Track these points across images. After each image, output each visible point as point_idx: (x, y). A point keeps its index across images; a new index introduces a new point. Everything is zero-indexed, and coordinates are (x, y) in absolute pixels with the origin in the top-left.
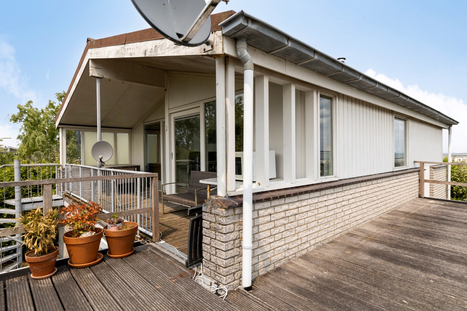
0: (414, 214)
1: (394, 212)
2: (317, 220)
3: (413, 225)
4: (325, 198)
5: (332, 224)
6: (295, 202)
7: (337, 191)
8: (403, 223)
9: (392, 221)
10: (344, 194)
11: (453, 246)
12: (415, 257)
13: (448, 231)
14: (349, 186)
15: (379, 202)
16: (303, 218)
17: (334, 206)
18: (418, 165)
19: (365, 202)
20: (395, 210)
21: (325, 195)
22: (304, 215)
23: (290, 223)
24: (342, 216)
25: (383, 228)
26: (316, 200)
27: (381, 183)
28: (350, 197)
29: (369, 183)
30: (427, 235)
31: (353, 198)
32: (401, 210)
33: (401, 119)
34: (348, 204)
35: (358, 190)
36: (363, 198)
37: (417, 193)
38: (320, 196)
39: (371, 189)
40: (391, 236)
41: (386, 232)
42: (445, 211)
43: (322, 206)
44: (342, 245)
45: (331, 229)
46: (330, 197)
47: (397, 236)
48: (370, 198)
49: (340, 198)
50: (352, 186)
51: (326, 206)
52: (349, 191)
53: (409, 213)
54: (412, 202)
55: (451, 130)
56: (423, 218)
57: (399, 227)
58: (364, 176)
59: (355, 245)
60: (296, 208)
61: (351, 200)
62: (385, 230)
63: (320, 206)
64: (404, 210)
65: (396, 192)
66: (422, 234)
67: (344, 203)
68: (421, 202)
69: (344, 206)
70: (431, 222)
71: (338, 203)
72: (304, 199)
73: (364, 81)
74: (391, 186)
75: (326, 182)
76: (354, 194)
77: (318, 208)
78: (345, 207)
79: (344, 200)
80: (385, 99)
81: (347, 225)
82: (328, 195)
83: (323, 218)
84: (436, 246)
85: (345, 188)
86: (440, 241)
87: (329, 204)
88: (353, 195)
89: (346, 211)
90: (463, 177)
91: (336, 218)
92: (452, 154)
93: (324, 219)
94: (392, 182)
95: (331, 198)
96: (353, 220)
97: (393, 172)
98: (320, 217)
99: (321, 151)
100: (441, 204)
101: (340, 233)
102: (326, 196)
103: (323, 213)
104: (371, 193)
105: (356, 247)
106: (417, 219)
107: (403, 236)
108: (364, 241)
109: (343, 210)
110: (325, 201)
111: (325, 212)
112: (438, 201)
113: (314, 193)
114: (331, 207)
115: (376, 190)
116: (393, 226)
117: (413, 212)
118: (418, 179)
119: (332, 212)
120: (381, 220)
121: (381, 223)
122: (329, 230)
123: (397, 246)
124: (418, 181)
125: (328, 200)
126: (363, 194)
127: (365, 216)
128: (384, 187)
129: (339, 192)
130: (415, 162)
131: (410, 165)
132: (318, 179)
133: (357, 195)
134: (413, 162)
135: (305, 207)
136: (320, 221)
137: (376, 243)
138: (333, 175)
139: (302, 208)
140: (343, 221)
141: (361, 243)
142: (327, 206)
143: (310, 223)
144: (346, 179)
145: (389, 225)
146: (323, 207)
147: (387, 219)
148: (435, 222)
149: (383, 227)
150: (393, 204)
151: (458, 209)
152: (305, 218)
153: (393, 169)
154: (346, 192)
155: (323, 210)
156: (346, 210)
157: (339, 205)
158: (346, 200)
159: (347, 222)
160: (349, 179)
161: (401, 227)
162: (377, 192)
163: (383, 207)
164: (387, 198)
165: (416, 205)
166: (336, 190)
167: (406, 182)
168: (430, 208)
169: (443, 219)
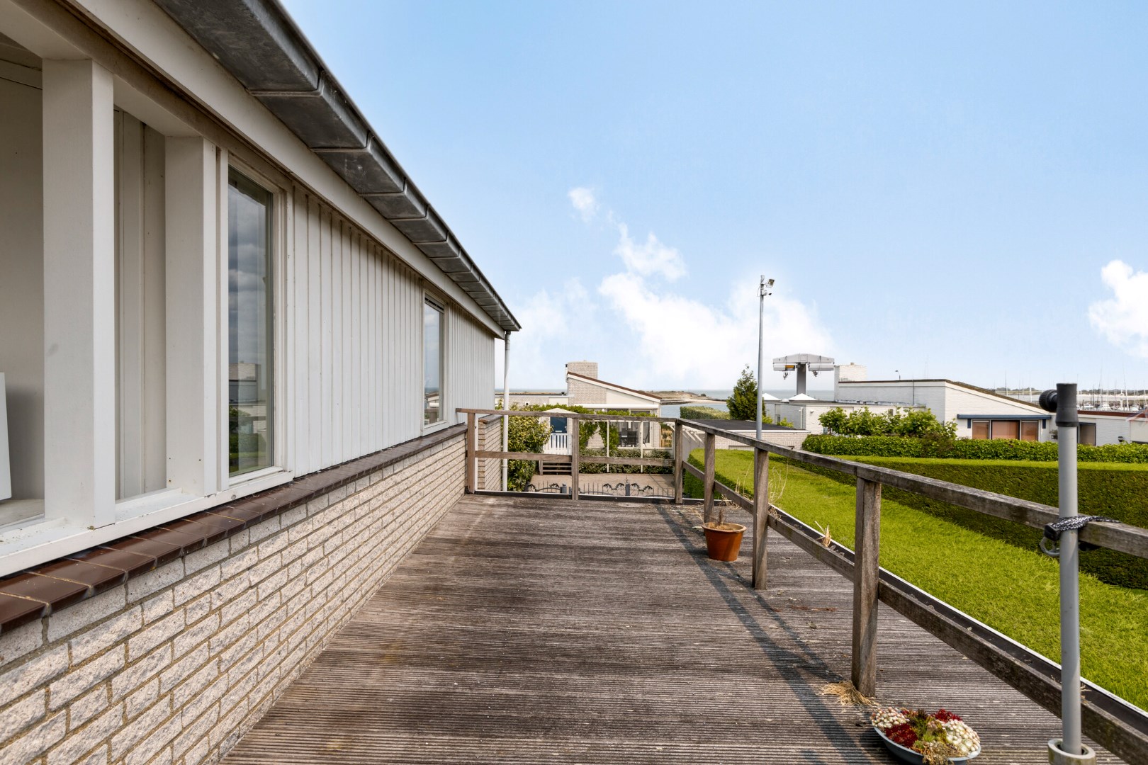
0: (471, 541)
1: (427, 546)
2: (214, 657)
3: (477, 576)
4: (247, 558)
5: (270, 645)
6: (108, 618)
7: (289, 523)
8: (457, 574)
9: (431, 576)
10: (310, 528)
11: (571, 618)
12: (515, 685)
13: (546, 575)
14: (326, 496)
15: (398, 525)
16: (149, 675)
17: (280, 578)
18: (463, 418)
19: (366, 534)
20: (428, 538)
21: (250, 546)
22: (155, 661)
23: (75, 731)
24: (304, 602)
25: (415, 603)
26: (213, 577)
27: (401, 471)
28: (328, 530)
29: (375, 477)
30: (516, 600)
31: (336, 533)
32: (440, 534)
33: (435, 305)
34: (322, 556)
35: (350, 504)
36: (360, 526)
37: (462, 485)
38: (231, 556)
39: (379, 494)
40: (441, 629)
41: (425, 617)
42: (521, 520)
43: (237, 593)
44: (308, 715)
45: (269, 665)
46: (266, 549)
47: (453, 623)
48: (378, 519)
49: (298, 545)
50: (334, 496)
51: (251, 587)
52: (327, 511)
53: (459, 540)
54: (457, 508)
55: (508, 342)
56: (491, 551)
57: (451, 590)
58: (361, 458)
59: (354, 700)
60: (117, 644)
61: (330, 540)
62: (420, 610)
63: (230, 596)
64: (446, 533)
65: (429, 490)
66: (505, 600)
67: (310, 558)
68: (472, 505)
69: (311, 566)
70: (508, 557)
71: (293, 561)
72: (155, 589)
73: (376, 163)
74: (420, 478)
75: (251, 495)
76: (338, 518)
77: (220, 608)
78: (315, 567)
79: (311, 546)
80: (411, 241)
81: (318, 626)
82: (258, 543)
83: (241, 637)
84: (542, 630)
85: (313, 506)
86: (544, 611)
87: (264, 576)
88: (335, 523)
89: (317, 583)
90: (516, 436)
91: (284, 618)
92: (510, 391)
93: (243, 640)
94: (422, 465)
95: (270, 550)
96: (337, 601)
97: (421, 438)
98: (227, 637)
99: (230, 381)
100: (508, 506)
101: (299, 663)
102: (252, 550)
103: (240, 616)
104: (380, 506)
105: (357, 706)
106: (479, 555)
107: (467, 619)
108: (376, 672)
109: (308, 583)
110: (249, 569)
111: (248, 611)
112: (501, 498)
113: (203, 552)
114: (269, 586)
115: (391, 493)
116: (436, 589)
117: (467, 535)
118: (463, 450)
119: (275, 602)
120: (404, 577)
121: (406, 588)
122: (261, 673)
123: (465, 663)
124: (464, 455)
125: (260, 561)
126: (363, 514)
127: (366, 577)
128: (407, 481)
129: (295, 525)
130: (458, 410)
131: (449, 419)
132: (219, 488)
133: (348, 519)
134: (454, 411)
135: (159, 624)
136: (226, 656)
137: (411, 670)
138: (272, 464)
139: (144, 634)
140: (308, 619)
141: (369, 683)
142: (257, 585)
143: (185, 680)
144: (316, 473)
145: (427, 588)
146: (239, 595)
147: (418, 571)
148: (517, 556)
149: (414, 600)
150: (423, 522)
151: (539, 511)
152: (158, 674)
153: (422, 431)
154: (318, 517)
155: (243, 604)
156: (317, 579)
157: (295, 570)
158: (317, 543)
159: (319, 617)
160: (322, 471)
161: (455, 590)
162: (393, 497)
163: (405, 537)
164: (412, 511)
165: (465, 517)
166: (287, 519)
167: (445, 460)
168: (494, 518)
169: (526, 545)
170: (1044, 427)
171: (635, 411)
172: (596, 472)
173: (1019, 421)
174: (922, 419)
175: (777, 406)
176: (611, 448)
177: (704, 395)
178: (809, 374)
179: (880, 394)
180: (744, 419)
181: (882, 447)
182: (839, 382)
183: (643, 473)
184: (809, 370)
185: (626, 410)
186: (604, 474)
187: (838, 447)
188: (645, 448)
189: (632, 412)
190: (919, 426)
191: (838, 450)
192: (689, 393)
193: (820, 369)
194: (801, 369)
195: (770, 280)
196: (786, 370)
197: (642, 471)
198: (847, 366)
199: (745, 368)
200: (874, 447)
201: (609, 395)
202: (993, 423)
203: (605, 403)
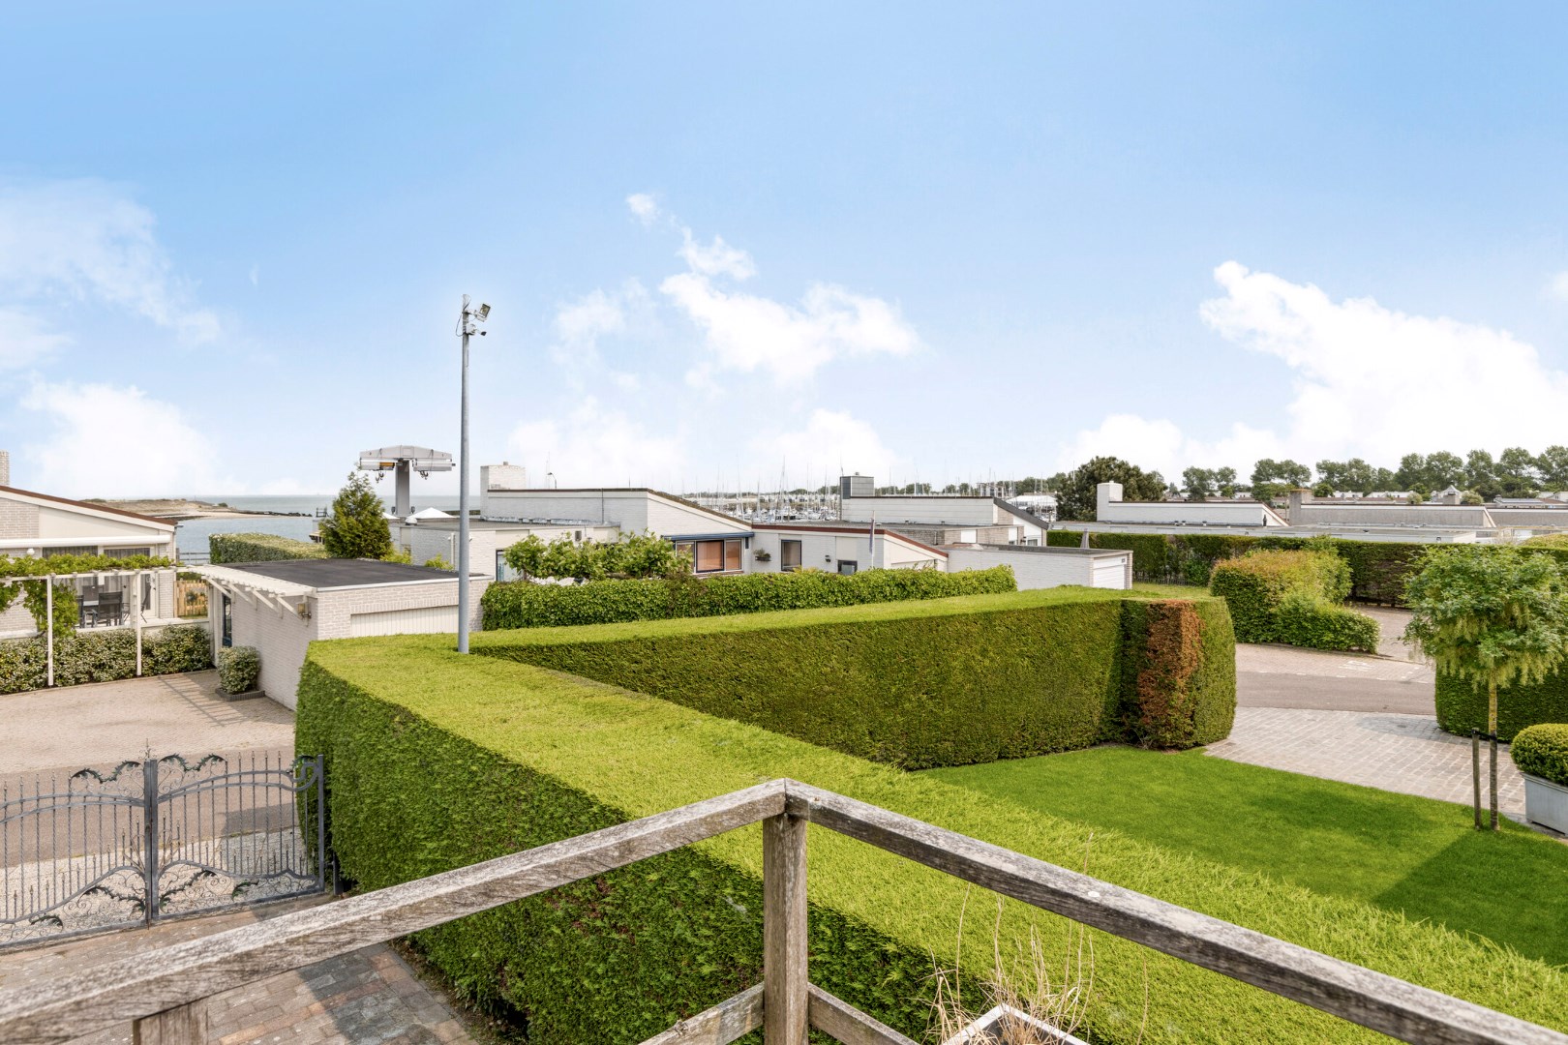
170: (747, 547)
171: (113, 551)
172: (19, 690)
173: (723, 541)
174: (661, 549)
175: (404, 531)
176: (57, 633)
177: (224, 505)
178: (414, 476)
179: (552, 508)
180: (352, 557)
181: (617, 597)
182: (489, 491)
183: (143, 675)
184: (415, 469)
185: (93, 549)
186: (41, 692)
187: (551, 604)
188: (144, 625)
189: (106, 551)
190: (656, 560)
191: (553, 607)
192: (196, 502)
193: (432, 469)
194: (402, 468)
195: (485, 306)
196: (381, 468)
197: (139, 673)
198: (499, 466)
199: (355, 469)
200: (605, 599)
201: (45, 518)
202: (699, 544)
203: (36, 535)
